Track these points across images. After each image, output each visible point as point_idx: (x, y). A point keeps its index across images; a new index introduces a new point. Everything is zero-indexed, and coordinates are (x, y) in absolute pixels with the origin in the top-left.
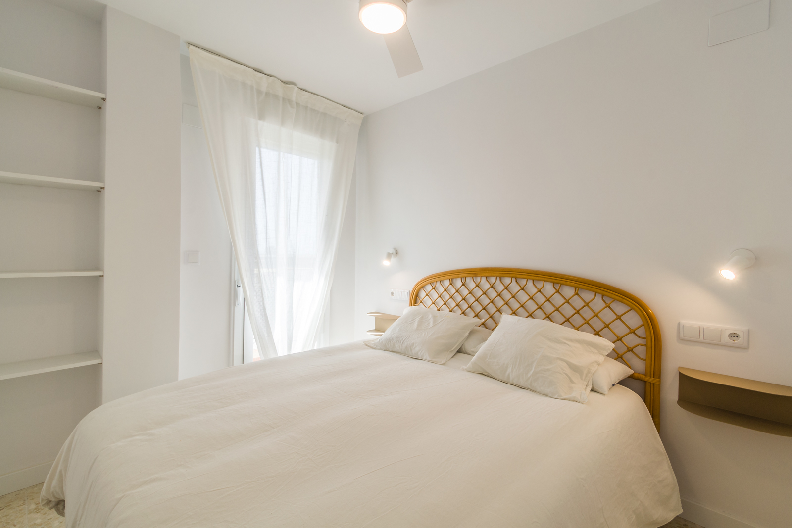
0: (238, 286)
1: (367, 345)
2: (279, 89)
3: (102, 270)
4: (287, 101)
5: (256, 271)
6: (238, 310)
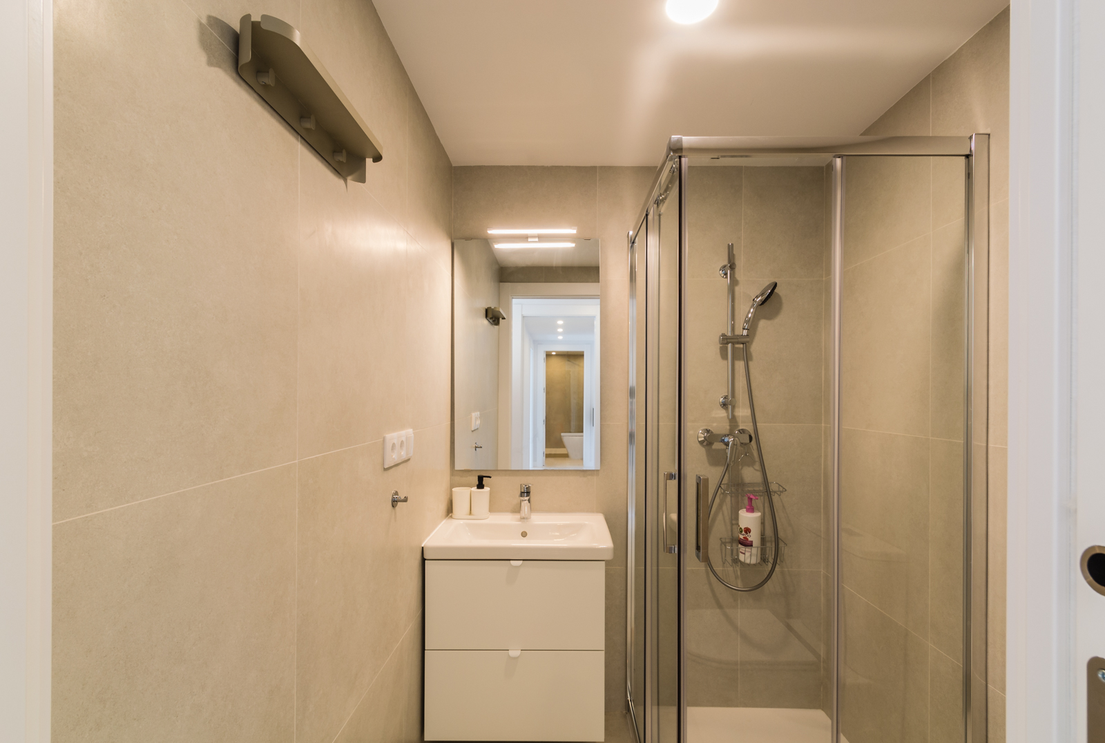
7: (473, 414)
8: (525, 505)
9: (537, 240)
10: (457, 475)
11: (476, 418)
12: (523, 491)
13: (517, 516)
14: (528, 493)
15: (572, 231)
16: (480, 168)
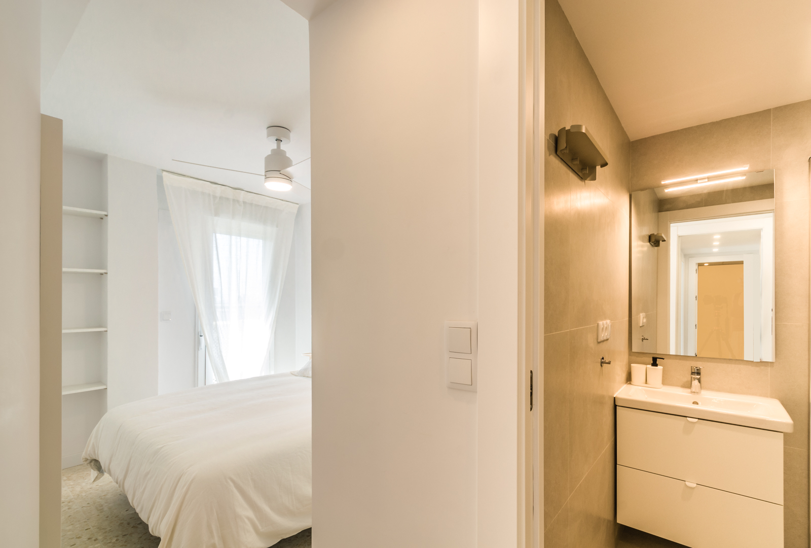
0: (201, 336)
1: (292, 374)
2: (230, 193)
3: (106, 327)
4: (236, 201)
5: (214, 323)
6: (201, 353)
7: (641, 314)
8: (695, 383)
9: (706, 180)
10: (634, 356)
11: (643, 318)
12: (693, 371)
13: (689, 390)
14: (699, 374)
15: (746, 168)
16: (653, 137)
